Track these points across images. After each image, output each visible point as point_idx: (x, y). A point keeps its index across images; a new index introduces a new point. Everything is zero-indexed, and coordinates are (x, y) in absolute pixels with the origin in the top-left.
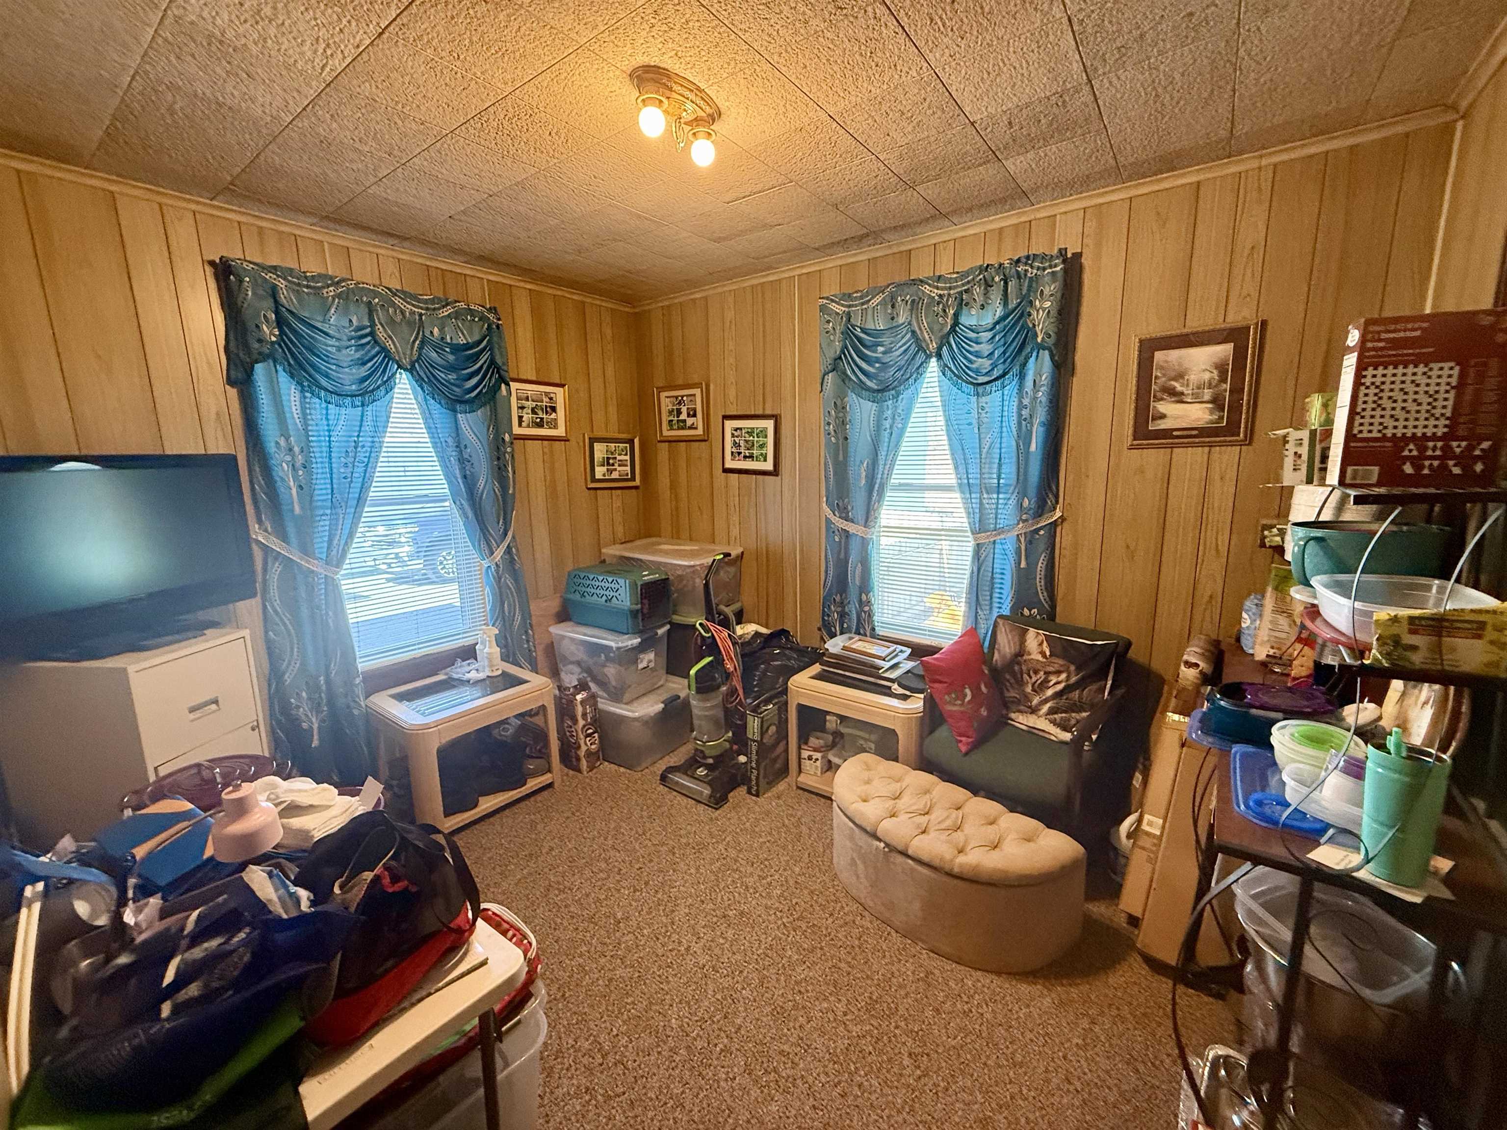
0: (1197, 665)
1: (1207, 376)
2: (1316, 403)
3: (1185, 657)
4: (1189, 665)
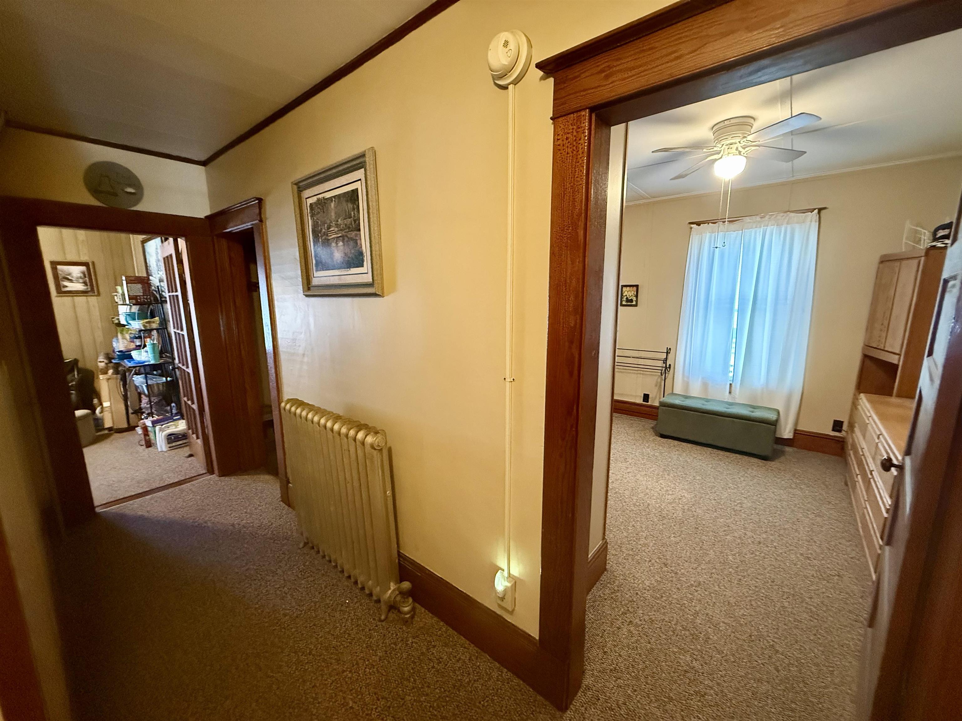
0: (103, 362)
1: (79, 275)
2: (119, 288)
3: (99, 360)
4: (100, 362)
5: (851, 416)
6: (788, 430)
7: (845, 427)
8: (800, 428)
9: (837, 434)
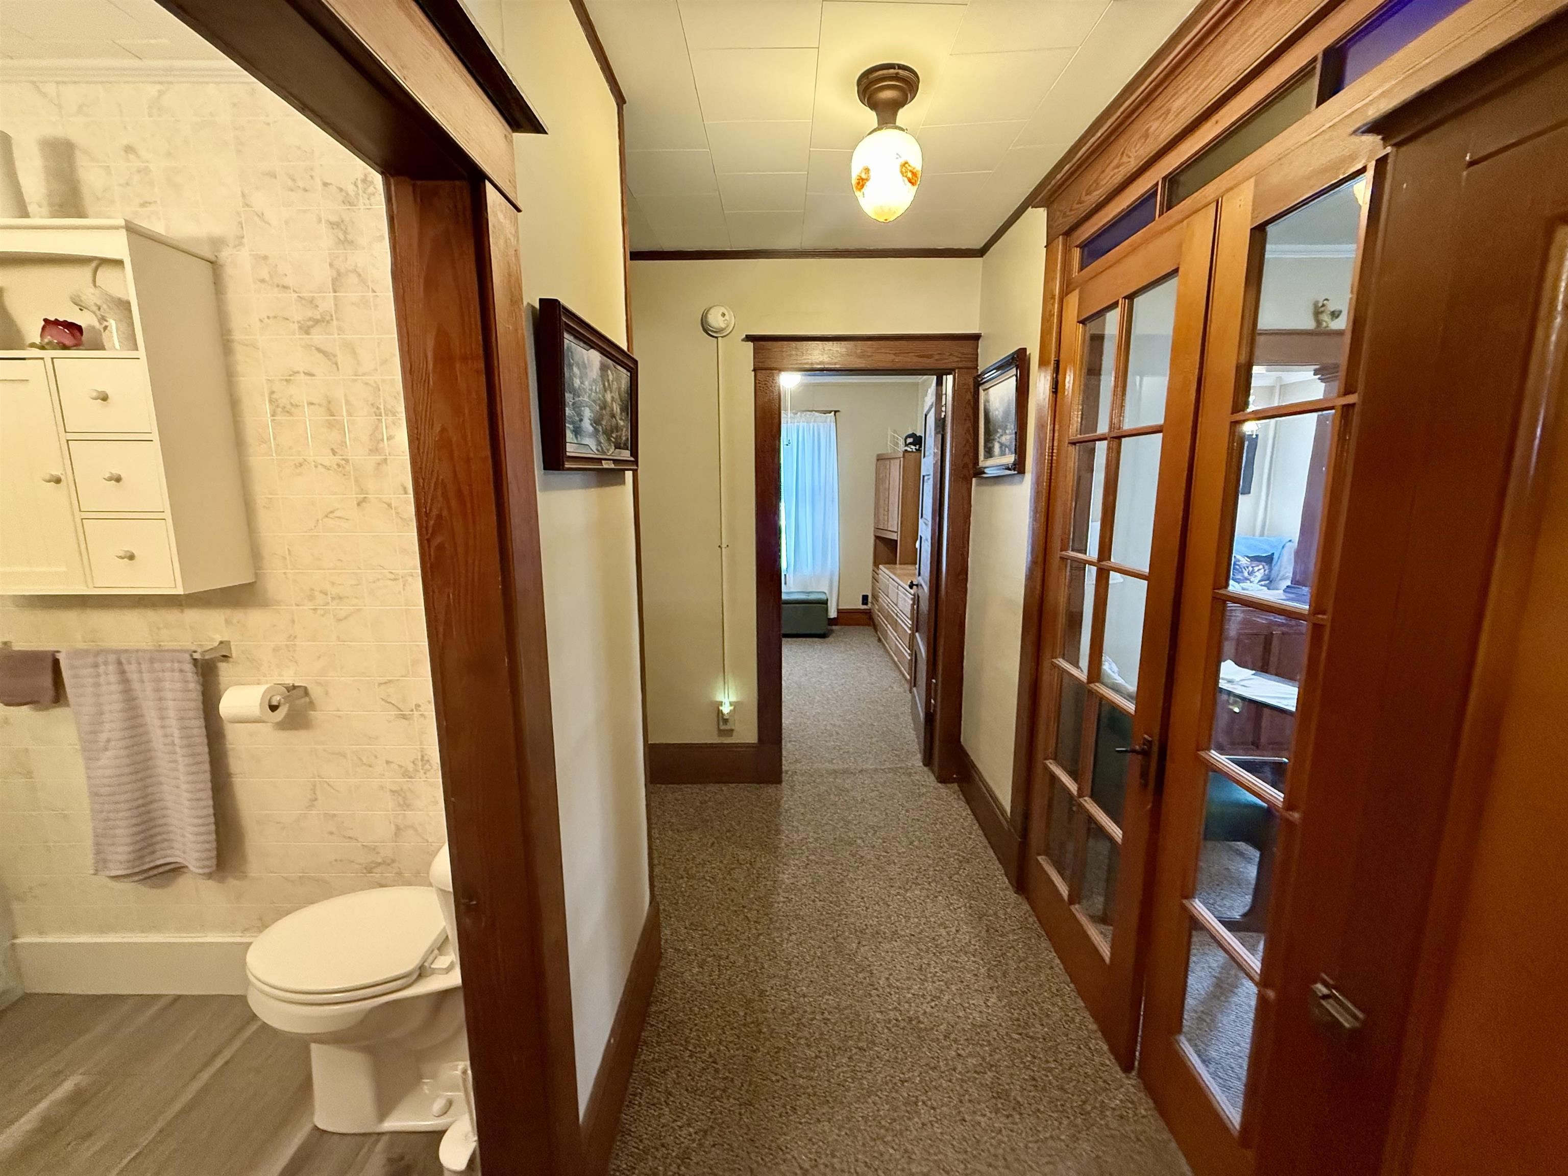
5: (873, 588)
6: (833, 611)
7: (870, 599)
8: (840, 608)
9: (865, 607)
